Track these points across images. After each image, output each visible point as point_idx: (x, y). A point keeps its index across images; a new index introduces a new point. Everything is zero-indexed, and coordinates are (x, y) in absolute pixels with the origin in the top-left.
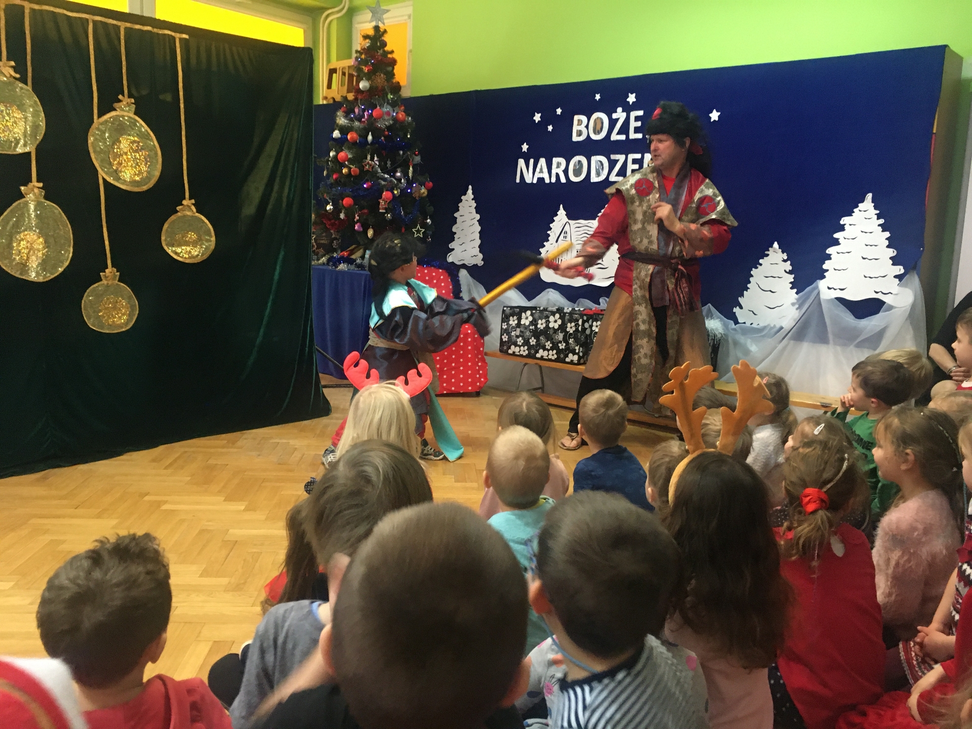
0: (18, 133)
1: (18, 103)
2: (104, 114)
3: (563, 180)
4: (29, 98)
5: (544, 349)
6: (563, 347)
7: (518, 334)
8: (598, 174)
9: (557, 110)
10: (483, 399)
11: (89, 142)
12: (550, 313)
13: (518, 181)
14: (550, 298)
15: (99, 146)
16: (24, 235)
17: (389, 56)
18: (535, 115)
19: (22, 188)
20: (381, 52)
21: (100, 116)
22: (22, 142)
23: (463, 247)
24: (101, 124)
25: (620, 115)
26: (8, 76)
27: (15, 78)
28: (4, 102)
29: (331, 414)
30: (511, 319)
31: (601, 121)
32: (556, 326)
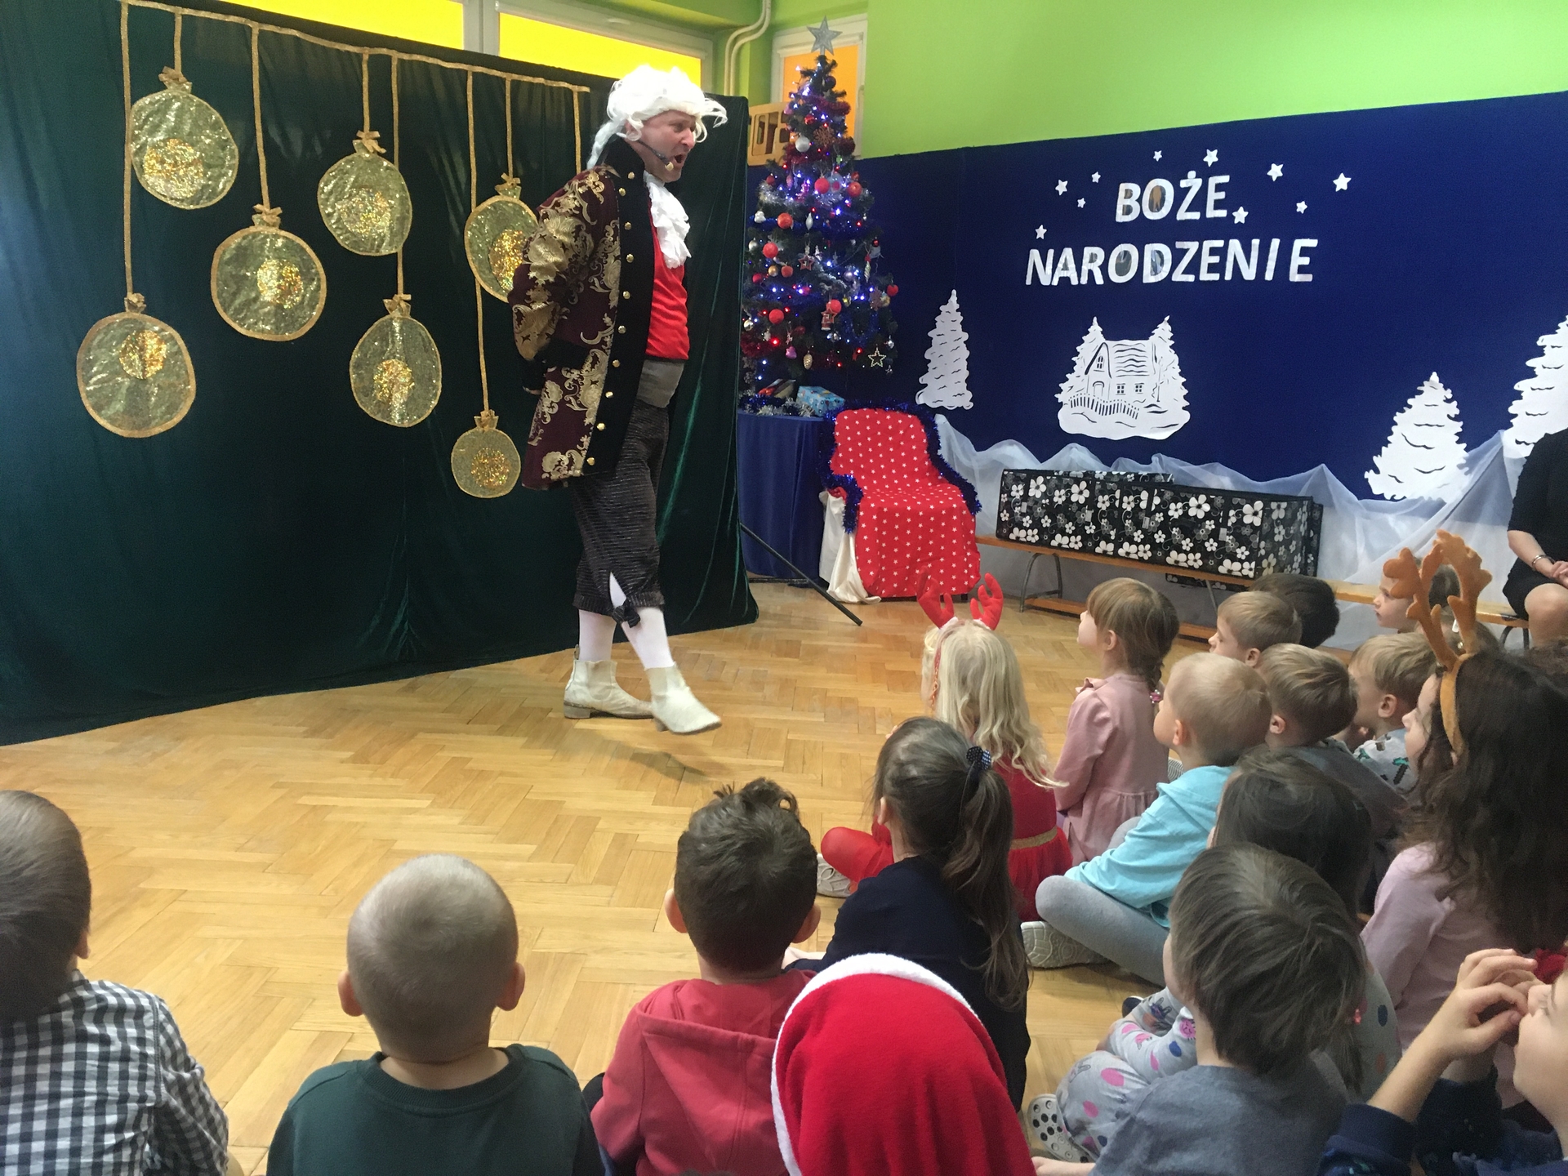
0: (383, 228)
2: (484, 200)
3: (1099, 280)
4: (395, 181)
5: (1063, 533)
6: (1092, 532)
7: (1024, 509)
8: (1155, 271)
9: (1093, 176)
11: (466, 238)
12: (1073, 481)
13: (1029, 282)
14: (1076, 458)
15: (477, 244)
16: (387, 365)
17: (839, 100)
18: (1057, 184)
21: (478, 204)
23: (941, 382)
24: (480, 214)
25: (1192, 182)
26: (371, 151)
27: (379, 154)
28: (365, 187)
29: (759, 621)
30: (1014, 487)
31: (1162, 191)
32: (1082, 500)
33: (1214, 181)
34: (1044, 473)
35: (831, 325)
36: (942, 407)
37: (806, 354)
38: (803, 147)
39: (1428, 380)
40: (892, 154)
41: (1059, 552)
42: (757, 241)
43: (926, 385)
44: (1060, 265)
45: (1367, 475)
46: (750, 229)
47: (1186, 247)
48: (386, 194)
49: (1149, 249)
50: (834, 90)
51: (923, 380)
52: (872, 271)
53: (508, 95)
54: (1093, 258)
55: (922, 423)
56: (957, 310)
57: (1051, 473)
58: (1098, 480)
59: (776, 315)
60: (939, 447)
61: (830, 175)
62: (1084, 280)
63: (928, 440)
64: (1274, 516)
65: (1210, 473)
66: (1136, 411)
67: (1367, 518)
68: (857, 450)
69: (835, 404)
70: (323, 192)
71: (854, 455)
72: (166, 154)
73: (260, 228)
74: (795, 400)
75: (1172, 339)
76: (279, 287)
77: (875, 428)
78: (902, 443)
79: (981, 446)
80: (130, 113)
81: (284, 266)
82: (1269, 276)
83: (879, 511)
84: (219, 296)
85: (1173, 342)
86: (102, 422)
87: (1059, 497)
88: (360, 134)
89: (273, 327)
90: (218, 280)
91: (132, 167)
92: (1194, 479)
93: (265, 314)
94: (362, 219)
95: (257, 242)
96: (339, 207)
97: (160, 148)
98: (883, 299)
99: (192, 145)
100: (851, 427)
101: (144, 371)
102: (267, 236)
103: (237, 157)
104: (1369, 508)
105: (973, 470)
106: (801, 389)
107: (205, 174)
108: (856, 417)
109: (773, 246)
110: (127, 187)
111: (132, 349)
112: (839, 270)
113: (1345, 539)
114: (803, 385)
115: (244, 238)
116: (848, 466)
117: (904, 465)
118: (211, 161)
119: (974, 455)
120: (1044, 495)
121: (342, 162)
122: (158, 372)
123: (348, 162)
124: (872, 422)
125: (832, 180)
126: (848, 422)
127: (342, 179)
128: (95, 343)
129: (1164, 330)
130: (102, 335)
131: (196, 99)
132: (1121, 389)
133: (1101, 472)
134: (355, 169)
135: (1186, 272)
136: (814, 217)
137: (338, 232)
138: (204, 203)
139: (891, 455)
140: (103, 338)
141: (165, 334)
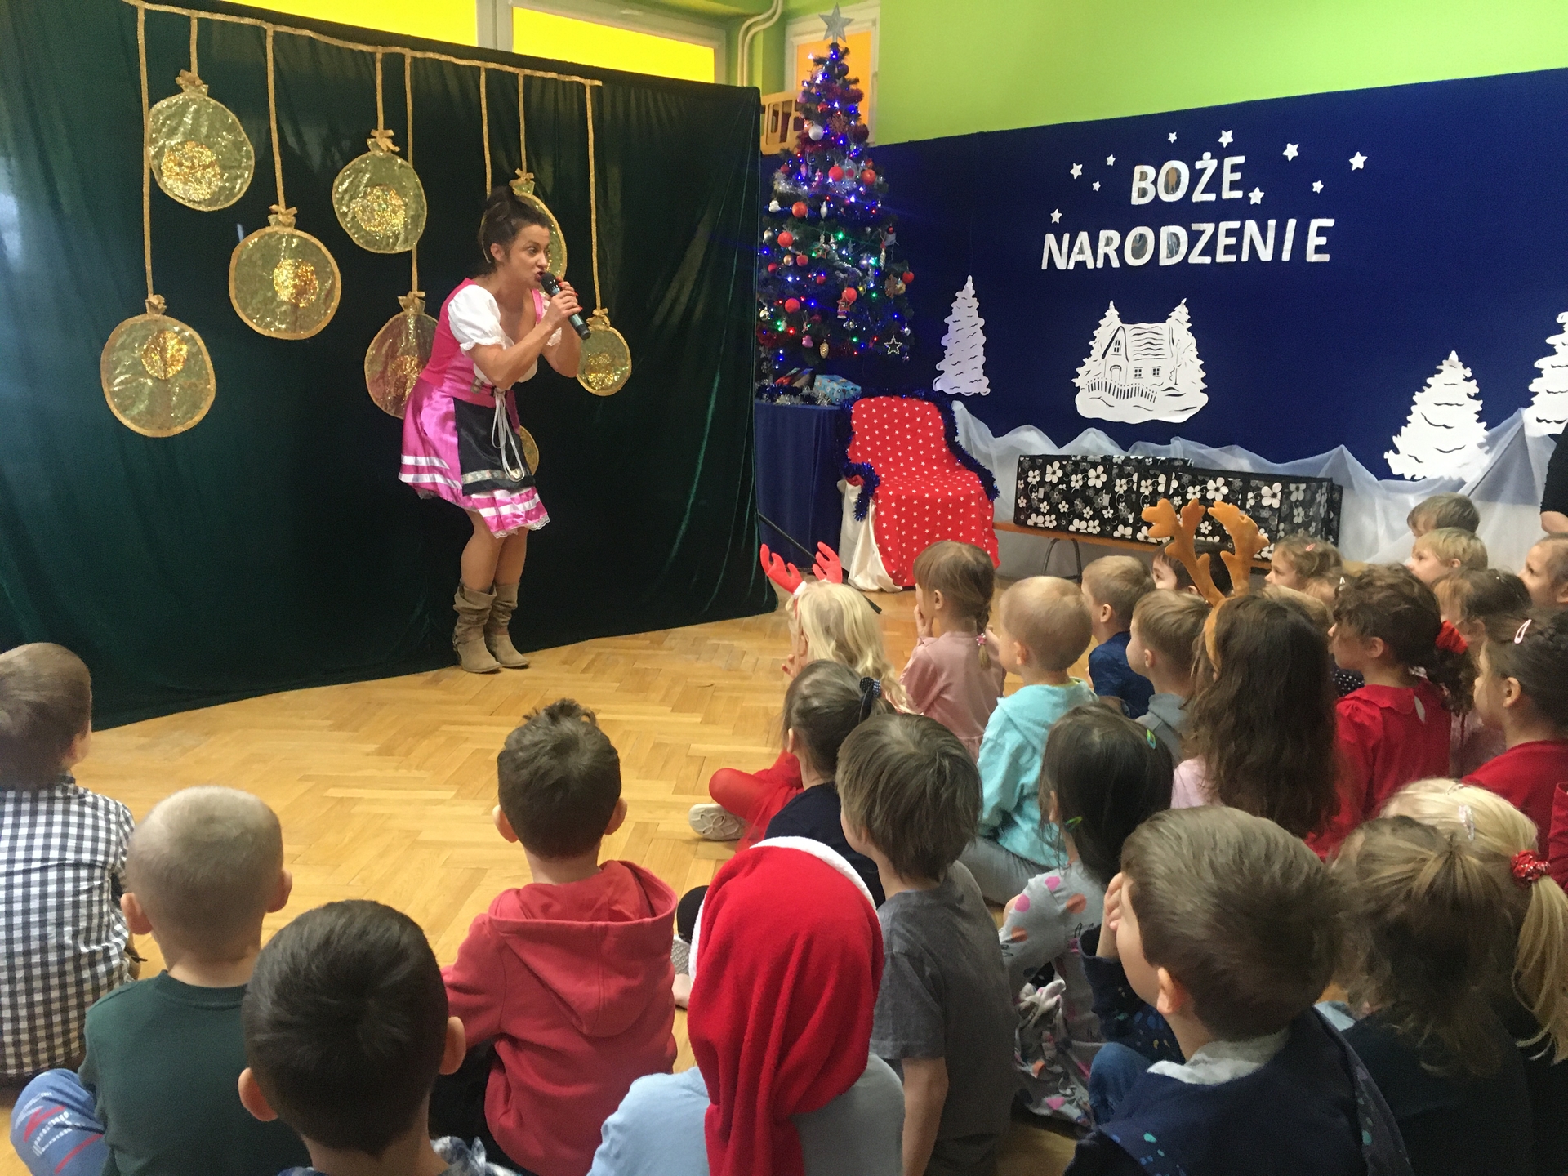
0: (398, 226)
1: (397, 185)
3: (1116, 264)
4: (408, 178)
5: (1081, 518)
6: (1110, 515)
7: (1041, 495)
8: (1172, 254)
9: (1108, 159)
12: (1090, 465)
13: (1044, 266)
14: (1092, 443)
16: (401, 361)
17: (853, 87)
18: (1072, 168)
23: (958, 369)
25: (1208, 163)
26: (386, 149)
27: (393, 152)
28: (380, 185)
29: (778, 610)
30: (1031, 473)
31: (1177, 172)
32: (1099, 484)
33: (1229, 162)
34: (1060, 458)
35: (847, 314)
36: (959, 394)
37: (822, 343)
38: (815, 135)
39: (1447, 359)
40: (908, 140)
41: (1075, 537)
42: (772, 231)
43: (942, 372)
44: (1076, 249)
45: (1386, 455)
46: (766, 218)
47: (1202, 229)
48: (401, 193)
49: (1165, 231)
50: (846, 77)
51: (939, 366)
52: (887, 258)
53: (521, 89)
54: (1109, 242)
55: (940, 410)
56: (973, 296)
57: (1068, 458)
58: (1117, 464)
59: (791, 304)
60: (957, 434)
61: (844, 163)
62: (1100, 264)
63: (945, 427)
64: (1293, 498)
65: (1229, 456)
66: (1154, 395)
67: (1387, 498)
68: (874, 438)
69: (852, 393)
70: (338, 191)
71: (872, 443)
72: (184, 156)
73: (277, 229)
74: (812, 389)
75: (1189, 321)
76: (295, 286)
77: (892, 416)
78: (919, 431)
79: (998, 433)
80: (148, 118)
81: (299, 265)
82: (1286, 256)
83: (897, 498)
84: (236, 298)
85: (1190, 325)
86: (127, 422)
87: (1076, 482)
88: (374, 133)
89: (290, 326)
90: (236, 280)
91: (151, 170)
92: (1214, 462)
93: (281, 313)
94: (376, 217)
95: (273, 242)
96: (354, 206)
97: (178, 150)
98: (898, 286)
99: (210, 148)
100: (869, 415)
101: (165, 371)
102: (283, 236)
103: (253, 158)
104: (1388, 489)
105: (990, 456)
106: (818, 377)
107: (222, 175)
108: (874, 406)
109: (787, 236)
110: (146, 190)
111: (153, 350)
112: (855, 258)
113: (1366, 521)
114: (821, 373)
115: (261, 238)
116: (866, 454)
117: (922, 452)
118: (229, 163)
119: (993, 441)
120: (1061, 481)
121: (357, 161)
122: (178, 372)
123: (362, 161)
124: (889, 409)
125: (846, 168)
126: (867, 410)
127: (354, 179)
128: (118, 343)
129: (1181, 313)
130: (125, 337)
131: (213, 102)
132: (1138, 373)
133: (1119, 456)
134: (370, 168)
135: (1202, 254)
136: (828, 205)
137: (353, 231)
138: (221, 205)
139: (908, 443)
140: (126, 340)
141: (187, 334)
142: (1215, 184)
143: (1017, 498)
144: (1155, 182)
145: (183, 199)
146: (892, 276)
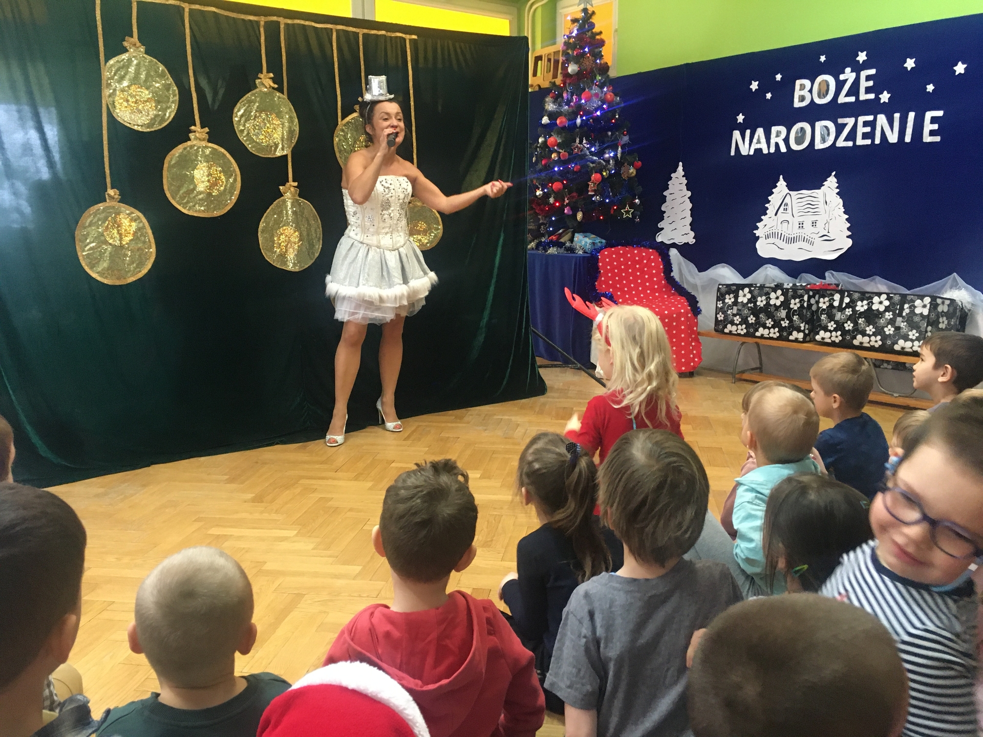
0: (277, 138)
1: (276, 111)
2: (347, 116)
3: (783, 149)
4: (285, 106)
5: (765, 327)
6: (787, 325)
7: (735, 311)
8: (824, 140)
9: (777, 76)
10: (697, 379)
11: (335, 142)
12: (771, 290)
13: (733, 153)
14: (769, 274)
15: (343, 146)
16: (283, 230)
17: (598, 37)
18: (751, 84)
19: (281, 188)
20: (589, 33)
21: (343, 119)
22: (280, 146)
23: (673, 226)
24: (345, 125)
25: (849, 75)
26: (268, 86)
27: (273, 88)
28: (265, 111)
29: (548, 394)
30: (727, 296)
31: (827, 83)
32: (778, 303)
33: (864, 74)
35: (594, 191)
36: (674, 243)
37: (578, 211)
38: (573, 70)
40: (635, 72)
41: (760, 340)
42: (545, 137)
43: (662, 229)
44: (755, 140)
46: (539, 129)
47: (845, 122)
48: (279, 115)
49: (819, 125)
50: (594, 30)
51: (660, 225)
52: (622, 153)
53: (361, 43)
54: (778, 134)
55: (660, 255)
56: (683, 176)
57: (749, 286)
58: (790, 288)
59: (557, 186)
60: (672, 271)
61: (592, 89)
62: (772, 150)
63: (664, 266)
65: (872, 283)
66: (813, 240)
68: (614, 275)
69: (599, 244)
70: (236, 116)
71: (612, 278)
72: (130, 95)
73: (195, 142)
74: (572, 243)
75: (837, 188)
76: (209, 181)
77: (627, 259)
78: (646, 269)
79: (703, 267)
80: (105, 70)
81: (211, 166)
82: (908, 139)
84: (169, 190)
85: (838, 190)
86: (94, 275)
87: (761, 302)
88: (260, 75)
89: (206, 208)
90: (168, 177)
91: (107, 104)
93: (200, 200)
94: (263, 132)
95: (192, 151)
96: (248, 125)
97: (126, 91)
98: (631, 171)
99: (147, 89)
100: (610, 259)
101: (121, 240)
102: (200, 147)
103: (178, 96)
105: (696, 286)
106: (576, 235)
107: (156, 107)
108: (613, 253)
109: (554, 139)
110: (105, 119)
111: (112, 226)
112: (600, 154)
114: (578, 232)
115: (185, 149)
116: (609, 286)
117: (647, 284)
118: (160, 99)
119: (698, 275)
120: (749, 301)
121: (249, 95)
122: (131, 240)
123: (252, 95)
124: (624, 255)
125: (593, 92)
126: (609, 256)
127: (248, 107)
128: (87, 224)
129: (832, 182)
130: (92, 218)
131: (149, 57)
132: (801, 225)
133: (788, 282)
134: (258, 99)
135: (846, 140)
136: (581, 117)
137: (248, 143)
138: (157, 127)
139: (638, 277)
140: (92, 220)
141: (134, 215)
142: (854, 90)
143: (716, 315)
144: (811, 91)
145: (130, 124)
146: (626, 164)
